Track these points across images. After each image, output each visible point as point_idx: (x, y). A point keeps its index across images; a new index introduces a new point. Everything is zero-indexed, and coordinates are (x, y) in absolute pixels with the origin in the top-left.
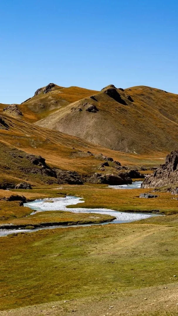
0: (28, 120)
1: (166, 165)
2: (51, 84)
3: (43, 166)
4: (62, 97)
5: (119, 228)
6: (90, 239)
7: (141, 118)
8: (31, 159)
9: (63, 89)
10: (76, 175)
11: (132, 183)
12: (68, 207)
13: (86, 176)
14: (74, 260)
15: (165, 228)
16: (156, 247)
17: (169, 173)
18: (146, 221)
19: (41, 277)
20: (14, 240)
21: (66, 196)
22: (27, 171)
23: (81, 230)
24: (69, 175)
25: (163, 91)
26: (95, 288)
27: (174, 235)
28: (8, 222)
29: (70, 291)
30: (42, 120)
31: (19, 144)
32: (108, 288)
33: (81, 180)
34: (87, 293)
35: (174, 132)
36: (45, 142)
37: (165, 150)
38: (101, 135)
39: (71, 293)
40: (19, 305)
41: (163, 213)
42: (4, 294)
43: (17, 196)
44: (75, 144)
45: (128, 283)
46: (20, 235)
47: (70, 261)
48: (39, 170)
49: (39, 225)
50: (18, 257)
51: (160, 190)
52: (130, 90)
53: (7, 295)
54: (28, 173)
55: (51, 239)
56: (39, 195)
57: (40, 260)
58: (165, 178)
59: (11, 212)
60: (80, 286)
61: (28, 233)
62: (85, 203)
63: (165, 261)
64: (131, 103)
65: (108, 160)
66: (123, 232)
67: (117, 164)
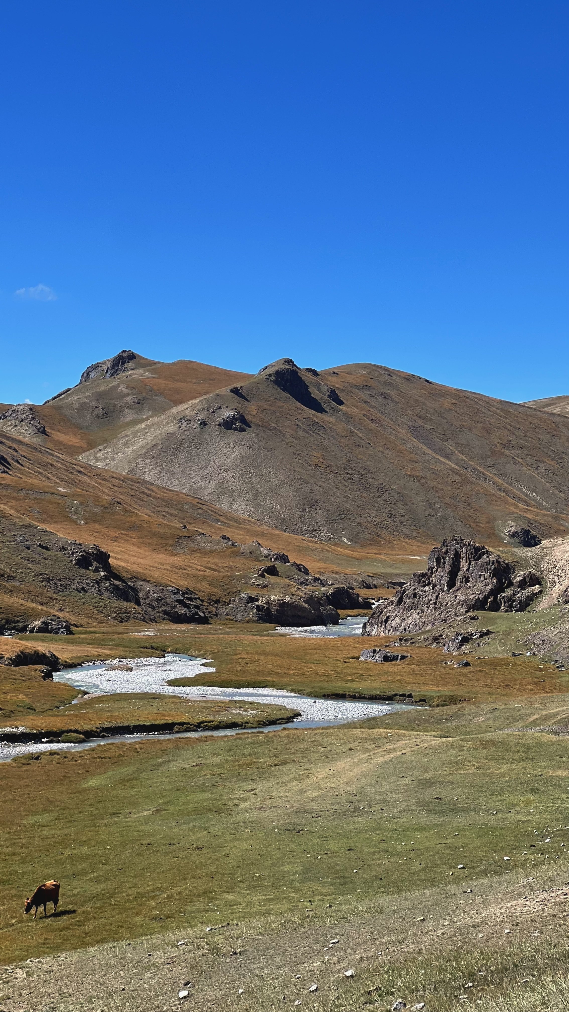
0: (62, 447)
1: (429, 575)
2: (124, 351)
3: (102, 574)
4: (155, 388)
5: (313, 739)
6: (237, 767)
7: (364, 449)
8: (73, 553)
9: (158, 366)
10: (190, 599)
11: (340, 621)
12: (172, 683)
13: (217, 602)
14: (197, 823)
15: (431, 741)
16: (411, 790)
17: (437, 597)
18: (382, 721)
19: (111, 870)
20: (33, 771)
21: (166, 655)
22: (61, 585)
23: (212, 745)
24: (173, 597)
25: (420, 378)
26: (254, 898)
27: (457, 760)
28: (12, 723)
29: (189, 908)
30: (99, 448)
31: (39, 512)
32: (290, 900)
33: (203, 612)
34: (236, 913)
35: (449, 488)
36: (108, 508)
37: (424, 536)
38: (257, 493)
39: (191, 912)
40: (53, 947)
41: (423, 701)
42: (12, 918)
43: (35, 651)
44: (188, 515)
45: (342, 885)
46: (46, 757)
47: (185, 827)
48: (92, 584)
49: (96, 732)
50: (46, 818)
51: (413, 641)
52: (334, 373)
53: (18, 922)
54: (63, 591)
55: (133, 768)
56: (93, 651)
57: (106, 825)
58: (426, 609)
59: (21, 696)
60: (216, 894)
61: (69, 752)
62: (217, 672)
63: (435, 825)
64: (337, 409)
65: (276, 559)
66: (324, 751)
67: (300, 570)
